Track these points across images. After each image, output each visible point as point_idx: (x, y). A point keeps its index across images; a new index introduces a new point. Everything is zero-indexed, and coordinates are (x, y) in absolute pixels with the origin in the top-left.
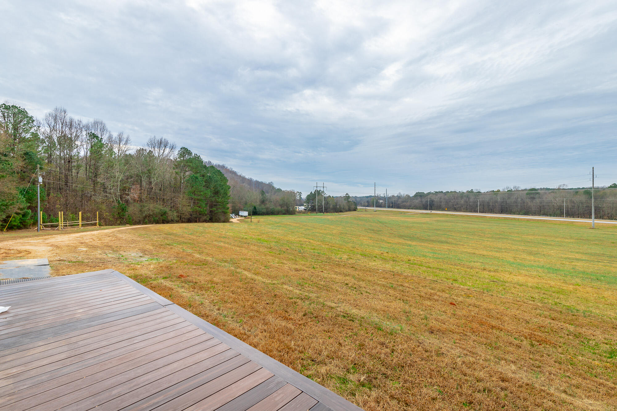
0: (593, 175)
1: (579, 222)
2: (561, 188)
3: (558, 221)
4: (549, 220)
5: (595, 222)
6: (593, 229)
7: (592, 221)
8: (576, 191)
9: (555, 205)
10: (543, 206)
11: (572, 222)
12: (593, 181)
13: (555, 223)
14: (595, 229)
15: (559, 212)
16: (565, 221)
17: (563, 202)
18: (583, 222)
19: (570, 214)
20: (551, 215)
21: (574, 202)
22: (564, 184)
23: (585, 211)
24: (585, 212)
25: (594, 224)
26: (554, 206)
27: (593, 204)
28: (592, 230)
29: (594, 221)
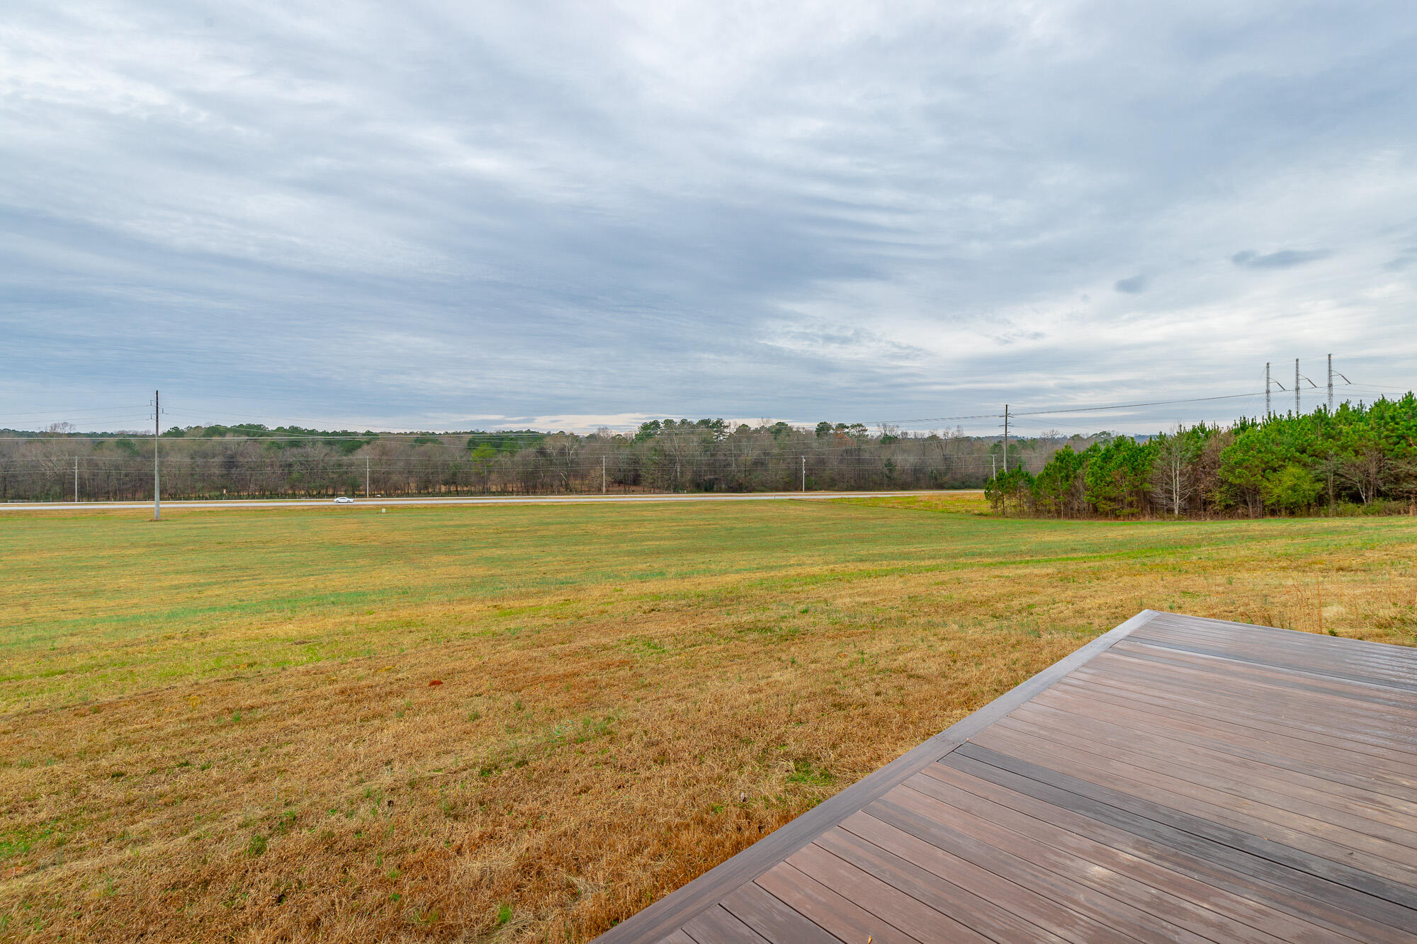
0: (157, 408)
1: (120, 509)
2: (59, 430)
3: (67, 510)
4: (41, 510)
5: (161, 506)
6: (157, 521)
7: (153, 506)
8: (98, 441)
9: (48, 472)
10: (14, 476)
11: (104, 511)
12: (157, 421)
13: (61, 516)
14: (162, 521)
15: (62, 489)
16: (86, 510)
17: (71, 464)
18: (128, 509)
19: (89, 493)
20: (37, 499)
21: (97, 465)
22: (65, 423)
23: (124, 484)
24: (125, 487)
25: (158, 511)
26: (43, 474)
27: (156, 468)
28: (156, 523)
29: (158, 505)
